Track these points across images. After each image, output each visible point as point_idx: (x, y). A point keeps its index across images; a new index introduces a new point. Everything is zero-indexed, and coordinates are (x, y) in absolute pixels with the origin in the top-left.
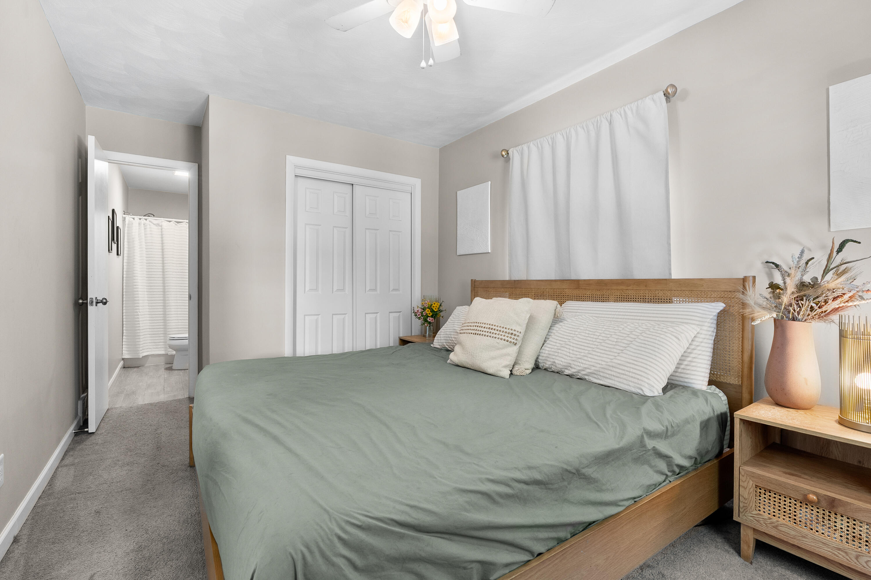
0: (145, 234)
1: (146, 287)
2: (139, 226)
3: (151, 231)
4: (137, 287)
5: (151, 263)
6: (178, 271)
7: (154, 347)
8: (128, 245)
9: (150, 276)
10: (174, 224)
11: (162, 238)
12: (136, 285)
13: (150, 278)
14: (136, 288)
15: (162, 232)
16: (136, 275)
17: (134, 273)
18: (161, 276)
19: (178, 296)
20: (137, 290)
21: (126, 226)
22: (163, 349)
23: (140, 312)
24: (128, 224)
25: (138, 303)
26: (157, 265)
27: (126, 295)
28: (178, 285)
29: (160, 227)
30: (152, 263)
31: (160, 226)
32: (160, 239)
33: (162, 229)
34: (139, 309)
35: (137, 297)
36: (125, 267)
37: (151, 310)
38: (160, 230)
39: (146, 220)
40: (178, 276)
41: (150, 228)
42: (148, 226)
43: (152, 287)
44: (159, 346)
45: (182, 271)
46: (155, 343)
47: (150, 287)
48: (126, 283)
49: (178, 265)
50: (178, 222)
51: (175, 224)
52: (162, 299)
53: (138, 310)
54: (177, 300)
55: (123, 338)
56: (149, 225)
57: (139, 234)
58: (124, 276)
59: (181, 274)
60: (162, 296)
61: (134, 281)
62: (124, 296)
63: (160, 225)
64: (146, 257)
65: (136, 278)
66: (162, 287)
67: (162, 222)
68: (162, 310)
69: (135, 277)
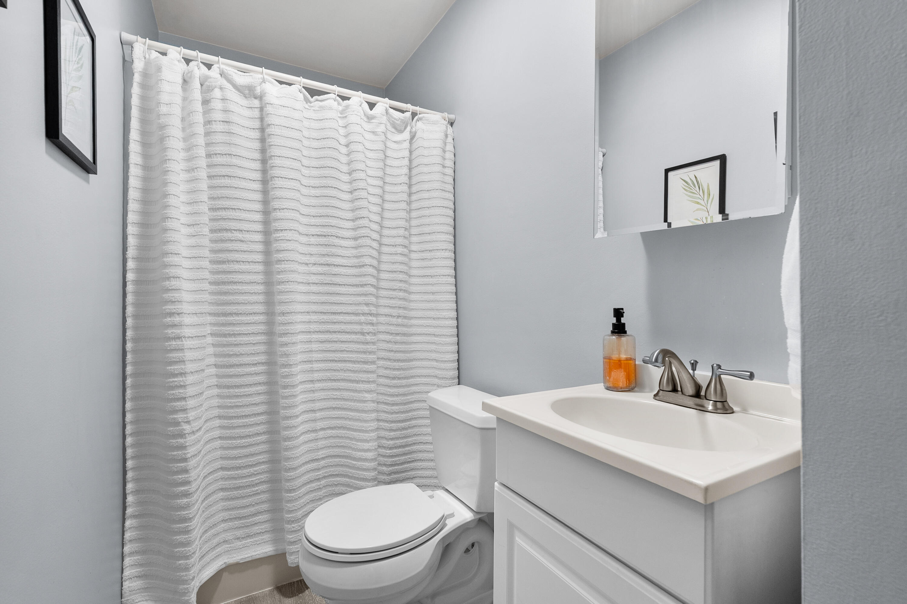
0: (208, 122)
1: (210, 319)
2: (184, 89)
3: (225, 111)
4: (176, 319)
5: (226, 230)
6: (313, 260)
7: (239, 533)
8: (146, 156)
9: (223, 277)
10: (301, 96)
11: (263, 140)
12: (171, 314)
13: (224, 283)
14: (174, 326)
15: (262, 119)
16: (172, 271)
17: (166, 254)
18: (260, 278)
19: (315, 346)
20: (177, 331)
21: (137, 78)
22: (266, 537)
23: (188, 422)
24: (145, 75)
25: (181, 386)
26: (247, 236)
27: (134, 364)
28: (314, 308)
29: (256, 103)
30: (230, 230)
31: (256, 98)
32: (257, 145)
33: (261, 109)
34: (184, 410)
35: (176, 363)
36: (132, 241)
37: (228, 402)
38: (257, 113)
39: (209, 66)
40: (314, 278)
41: (223, 100)
42: (217, 93)
43: (230, 319)
44: (256, 529)
45: (323, 260)
46: (240, 518)
47: (222, 319)
48: (136, 305)
49: (313, 240)
50: (313, 92)
51: (304, 95)
52: (262, 358)
53: (180, 416)
54: (310, 362)
55: (123, 526)
56: (221, 88)
57: (183, 120)
58: (130, 276)
59: (320, 269)
60: (262, 348)
61: (166, 296)
62: (129, 357)
63: (258, 91)
64: (212, 209)
65: (174, 283)
66: (262, 318)
67: (264, 81)
68: (262, 398)
69: (169, 278)
